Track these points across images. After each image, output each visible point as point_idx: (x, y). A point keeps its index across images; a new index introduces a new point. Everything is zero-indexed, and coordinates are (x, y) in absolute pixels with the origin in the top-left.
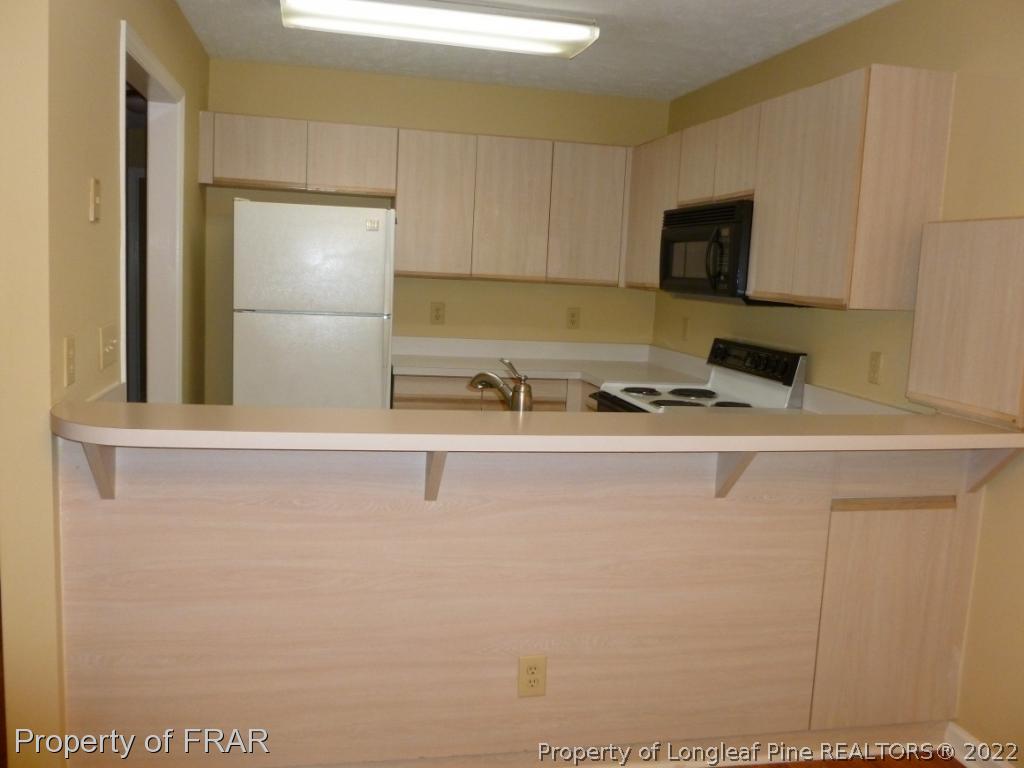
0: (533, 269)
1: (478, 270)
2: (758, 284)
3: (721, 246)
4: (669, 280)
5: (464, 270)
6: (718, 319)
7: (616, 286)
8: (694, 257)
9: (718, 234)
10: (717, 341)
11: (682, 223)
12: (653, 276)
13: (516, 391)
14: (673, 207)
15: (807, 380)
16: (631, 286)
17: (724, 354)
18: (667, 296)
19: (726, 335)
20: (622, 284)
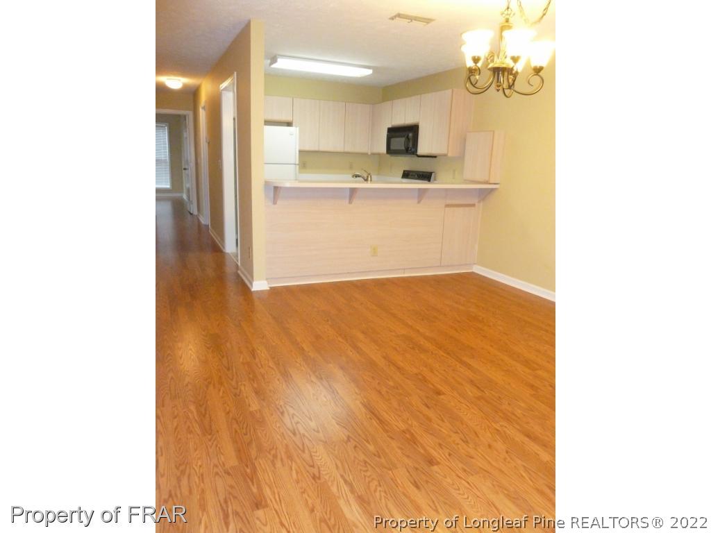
0: (340, 149)
1: (322, 149)
2: (422, 150)
3: (409, 139)
4: (389, 150)
5: (316, 149)
6: (405, 162)
7: (367, 154)
8: (399, 143)
9: (408, 135)
10: (404, 171)
11: (394, 132)
12: (383, 149)
13: (368, 177)
14: (390, 126)
15: (435, 180)
16: (373, 154)
17: (406, 175)
18: (388, 155)
19: (407, 168)
20: (369, 154)
